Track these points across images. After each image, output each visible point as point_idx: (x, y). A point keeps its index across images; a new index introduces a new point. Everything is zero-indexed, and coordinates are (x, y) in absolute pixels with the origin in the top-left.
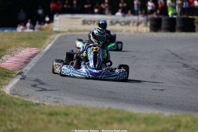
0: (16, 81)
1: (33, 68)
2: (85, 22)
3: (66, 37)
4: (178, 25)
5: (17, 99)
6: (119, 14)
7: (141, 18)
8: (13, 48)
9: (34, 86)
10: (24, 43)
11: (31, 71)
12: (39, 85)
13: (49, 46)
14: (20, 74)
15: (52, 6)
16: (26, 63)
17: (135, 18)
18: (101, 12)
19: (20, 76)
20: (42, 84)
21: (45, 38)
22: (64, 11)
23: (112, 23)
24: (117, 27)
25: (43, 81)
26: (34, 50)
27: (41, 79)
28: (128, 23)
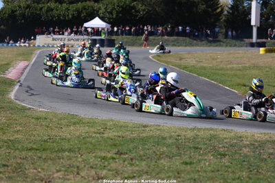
0: (17, 87)
1: (26, 77)
2: (54, 39)
3: (43, 52)
4: (106, 43)
5: (19, 105)
6: (73, 35)
7: (86, 37)
8: (14, 62)
9: (27, 92)
10: (20, 58)
11: (25, 79)
12: (30, 91)
13: (35, 59)
14: (19, 82)
15: (36, 30)
16: (22, 73)
17: (82, 37)
18: (63, 34)
19: (19, 84)
20: (31, 89)
21: (32, 54)
22: (43, 33)
23: (69, 40)
24: (72, 42)
25: (32, 87)
26: (26, 63)
27: (31, 85)
28: (78, 40)
